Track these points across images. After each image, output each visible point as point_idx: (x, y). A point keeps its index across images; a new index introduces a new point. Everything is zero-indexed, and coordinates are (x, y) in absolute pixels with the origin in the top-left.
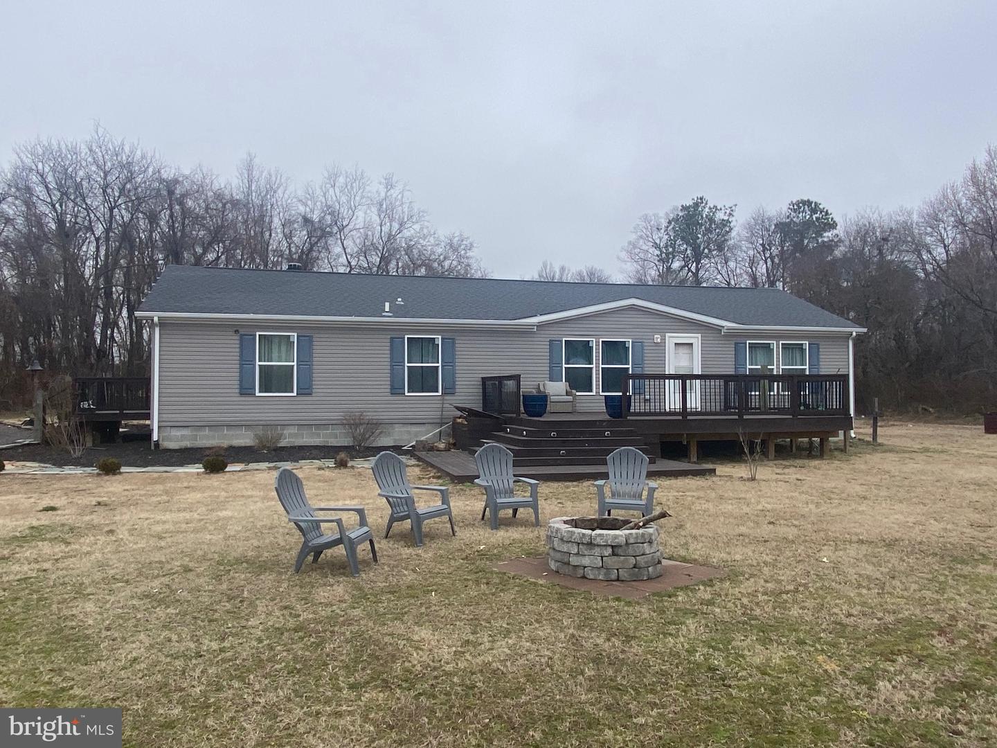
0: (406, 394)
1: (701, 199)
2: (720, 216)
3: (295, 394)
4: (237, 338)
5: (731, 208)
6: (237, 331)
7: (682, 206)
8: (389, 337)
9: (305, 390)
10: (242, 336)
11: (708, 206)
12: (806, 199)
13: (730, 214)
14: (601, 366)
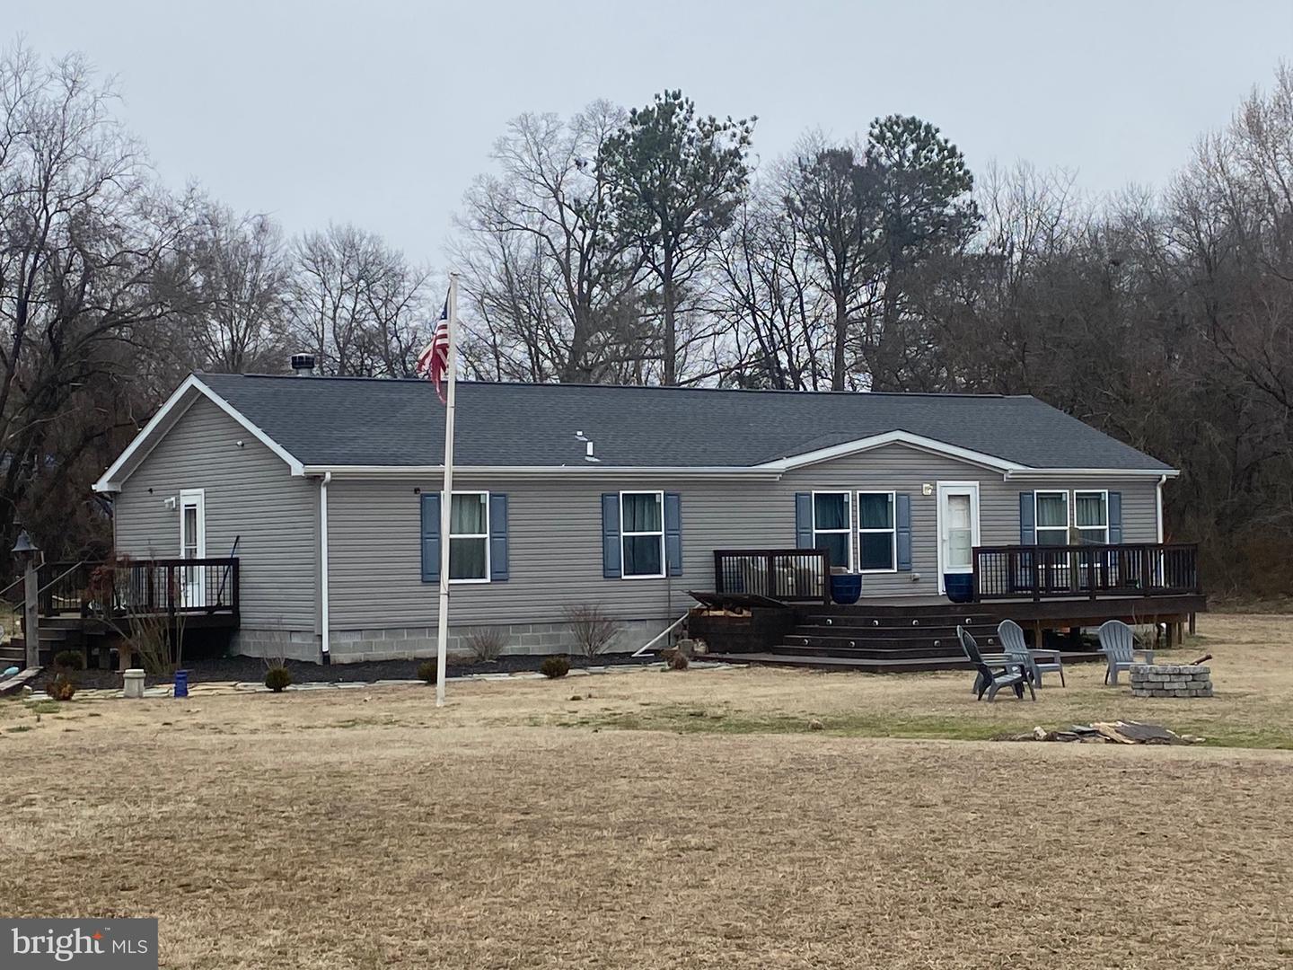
0: (624, 577)
1: (676, 96)
2: (724, 142)
3: (488, 580)
4: (418, 499)
5: (743, 123)
6: (416, 491)
7: (634, 112)
8: (600, 493)
9: (501, 576)
10: (422, 496)
11: (696, 117)
12: (906, 116)
13: (744, 140)
14: (860, 531)
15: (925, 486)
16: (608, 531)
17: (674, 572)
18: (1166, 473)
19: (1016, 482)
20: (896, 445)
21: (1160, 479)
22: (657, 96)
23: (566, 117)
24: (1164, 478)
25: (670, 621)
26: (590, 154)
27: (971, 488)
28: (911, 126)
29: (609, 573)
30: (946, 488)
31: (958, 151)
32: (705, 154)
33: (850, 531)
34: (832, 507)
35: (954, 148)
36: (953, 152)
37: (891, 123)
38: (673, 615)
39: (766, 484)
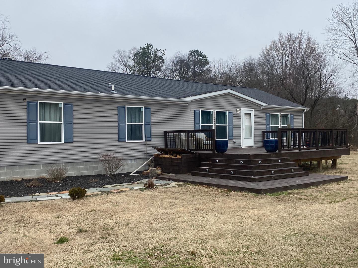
0: (127, 141)
1: (150, 45)
2: (159, 54)
3: (63, 142)
4: (26, 104)
5: (163, 50)
6: (24, 100)
7: (141, 47)
8: (117, 106)
9: (69, 140)
10: (28, 103)
11: (153, 48)
12: (196, 49)
13: (163, 54)
14: (216, 125)
15: (237, 109)
16: (120, 122)
17: (148, 139)
18: (306, 109)
19: (266, 110)
20: (228, 94)
21: (304, 111)
22: (146, 44)
23: (127, 51)
24: (305, 110)
25: (146, 159)
26: (132, 56)
27: (251, 111)
28: (197, 51)
29: (121, 140)
30: (244, 111)
31: (207, 56)
32: (156, 56)
33: (213, 125)
34: (206, 115)
35: (206, 56)
36: (205, 57)
37: (193, 51)
38: (148, 157)
39: (184, 106)
